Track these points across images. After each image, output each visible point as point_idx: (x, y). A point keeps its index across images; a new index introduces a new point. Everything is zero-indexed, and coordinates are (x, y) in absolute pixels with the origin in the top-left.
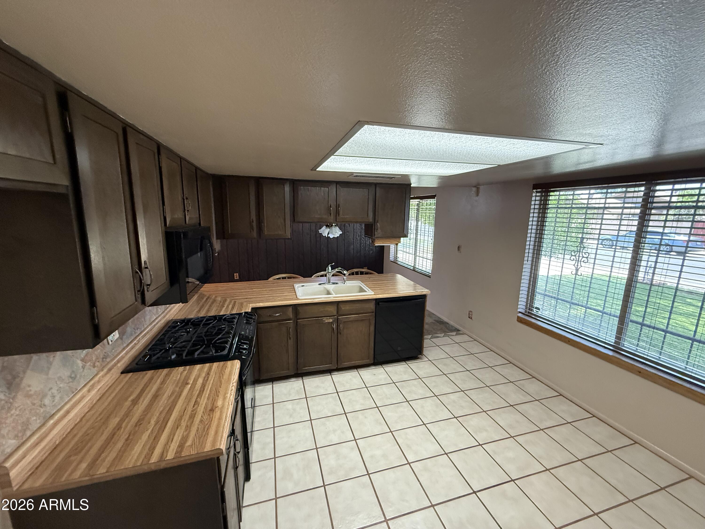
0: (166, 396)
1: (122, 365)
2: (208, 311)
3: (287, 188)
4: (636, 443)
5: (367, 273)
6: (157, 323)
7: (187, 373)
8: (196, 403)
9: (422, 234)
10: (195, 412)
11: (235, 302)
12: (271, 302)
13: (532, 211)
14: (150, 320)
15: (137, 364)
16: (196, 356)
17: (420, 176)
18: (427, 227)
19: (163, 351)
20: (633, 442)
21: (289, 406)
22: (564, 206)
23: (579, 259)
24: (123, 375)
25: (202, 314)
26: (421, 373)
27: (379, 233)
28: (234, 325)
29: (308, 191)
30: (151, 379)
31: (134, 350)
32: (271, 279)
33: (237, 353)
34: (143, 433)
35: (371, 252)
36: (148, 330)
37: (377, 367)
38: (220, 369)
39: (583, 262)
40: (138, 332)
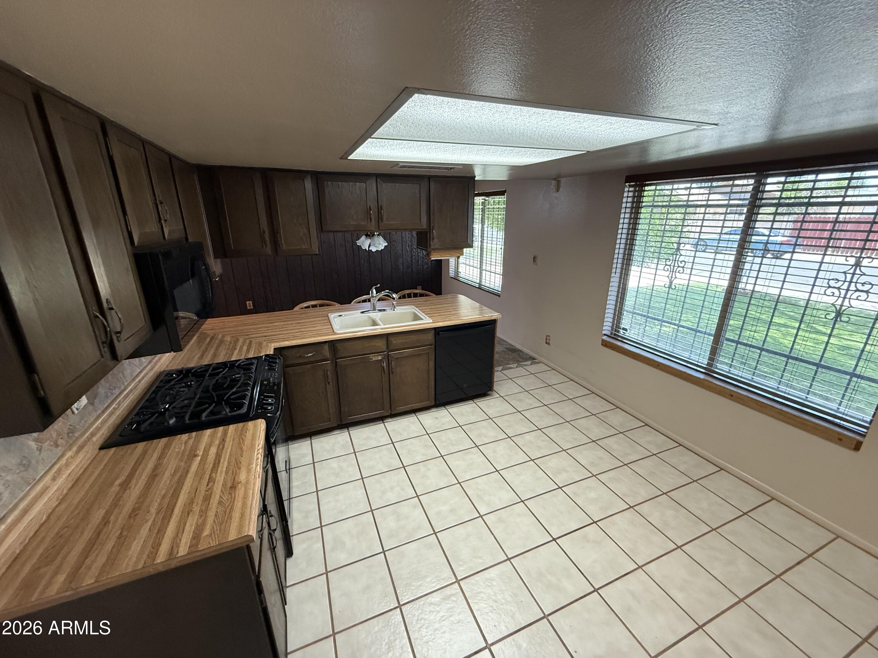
0: (167, 474)
1: (99, 439)
2: (215, 355)
3: (308, 184)
4: (722, 469)
5: (422, 295)
6: (143, 378)
7: (193, 442)
8: (211, 480)
9: (488, 242)
10: (210, 491)
11: (251, 343)
12: (299, 339)
13: (623, 211)
14: (131, 375)
15: (120, 435)
16: (203, 418)
17: (485, 166)
18: (495, 233)
19: (156, 415)
20: (719, 469)
21: (334, 464)
22: (660, 204)
23: (673, 269)
24: (103, 452)
25: (206, 361)
26: (491, 412)
27: (435, 243)
28: (252, 373)
29: (338, 187)
30: (145, 453)
31: (114, 417)
32: (297, 308)
33: (259, 409)
34: (141, 526)
35: (426, 266)
36: (131, 389)
37: (440, 409)
38: (238, 433)
39: (679, 272)
40: (117, 392)
